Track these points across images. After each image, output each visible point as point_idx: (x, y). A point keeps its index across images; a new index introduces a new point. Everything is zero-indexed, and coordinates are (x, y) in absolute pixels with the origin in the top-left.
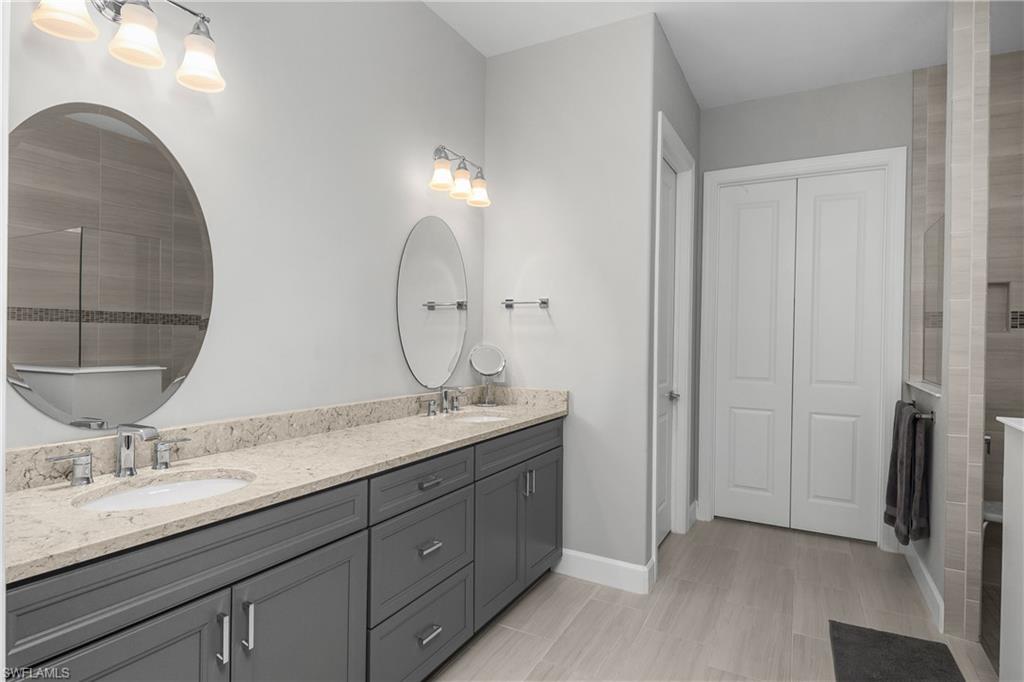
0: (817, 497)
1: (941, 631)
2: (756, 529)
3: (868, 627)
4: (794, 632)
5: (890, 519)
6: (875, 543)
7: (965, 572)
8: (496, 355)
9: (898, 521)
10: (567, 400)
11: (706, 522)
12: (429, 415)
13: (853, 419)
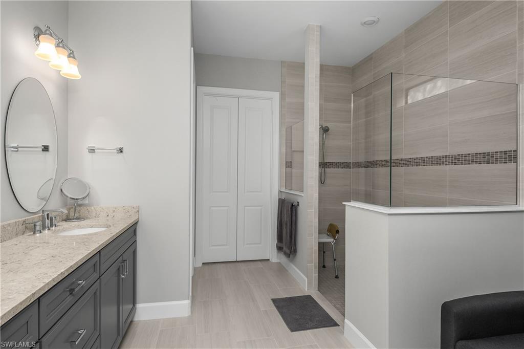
0: (247, 244)
1: (306, 289)
2: (223, 265)
3: (284, 297)
4: (261, 309)
5: (280, 249)
6: (269, 260)
7: (313, 264)
8: (83, 185)
9: (284, 248)
10: (138, 212)
11: (199, 267)
12: (34, 233)
13: (260, 208)
